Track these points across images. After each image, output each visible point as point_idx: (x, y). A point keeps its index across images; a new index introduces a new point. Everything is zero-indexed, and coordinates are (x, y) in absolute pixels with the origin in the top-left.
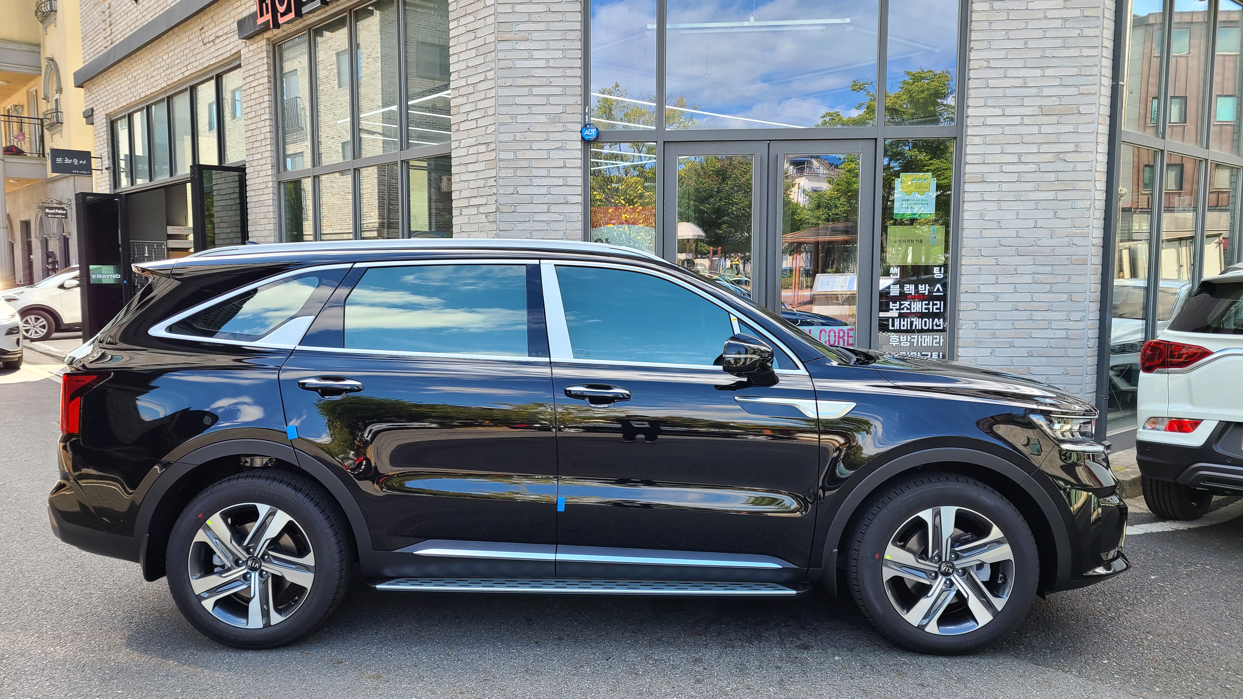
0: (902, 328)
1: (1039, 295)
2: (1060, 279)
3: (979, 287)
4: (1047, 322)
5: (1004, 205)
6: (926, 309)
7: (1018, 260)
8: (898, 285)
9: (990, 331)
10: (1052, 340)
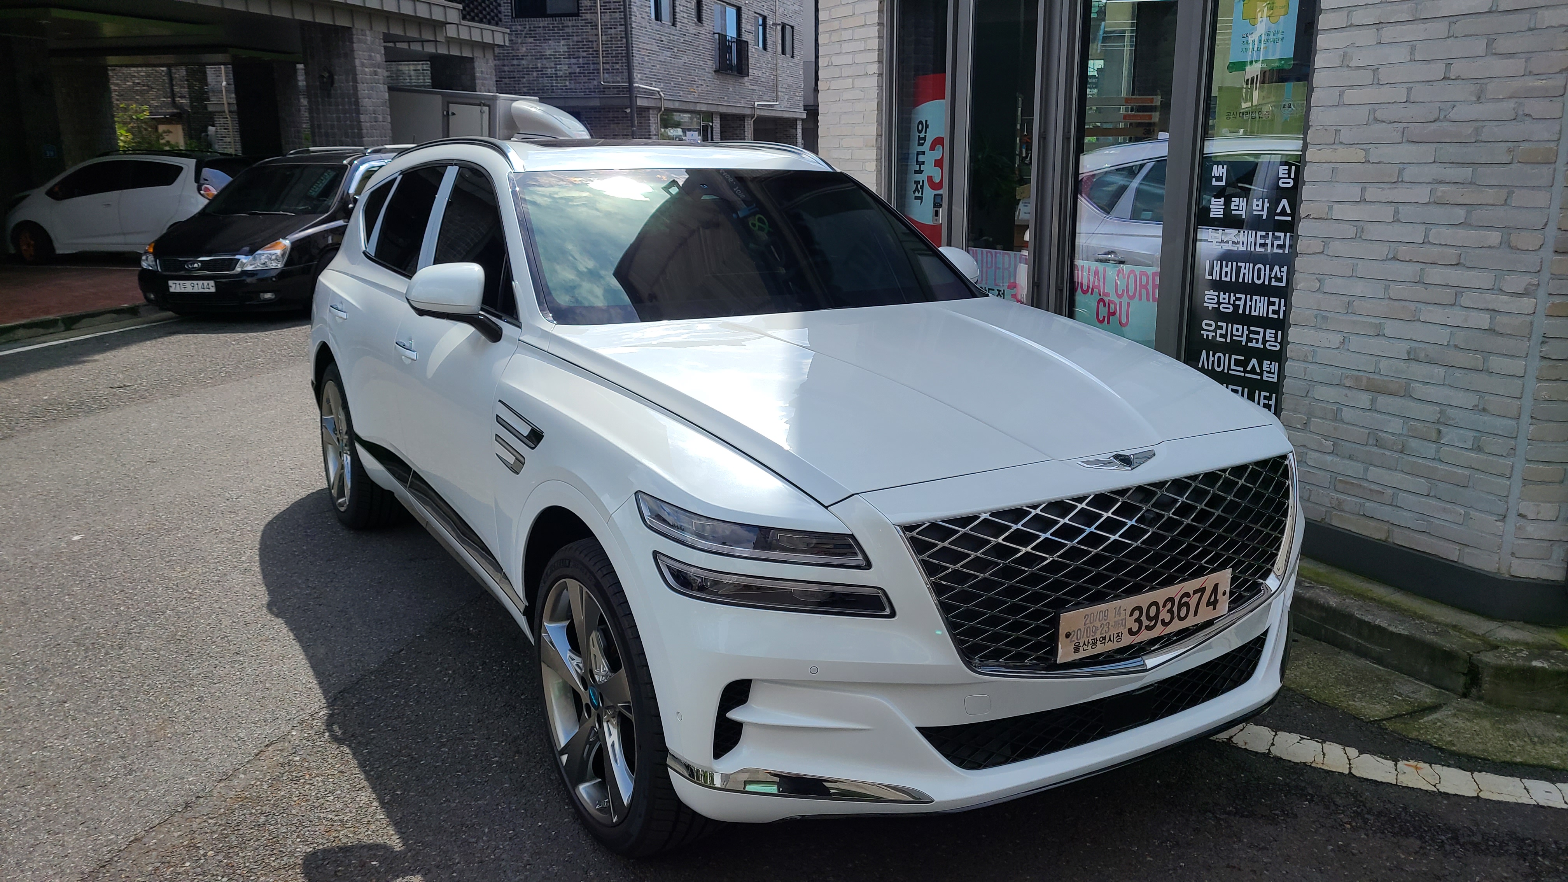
0: (1223, 279)
1: (1444, 230)
2: (1490, 196)
3: (1330, 208)
4: (1453, 291)
5: (1388, 33)
6: (1262, 245)
7: (1406, 152)
8: (1223, 199)
9: (1343, 298)
10: (1461, 333)
